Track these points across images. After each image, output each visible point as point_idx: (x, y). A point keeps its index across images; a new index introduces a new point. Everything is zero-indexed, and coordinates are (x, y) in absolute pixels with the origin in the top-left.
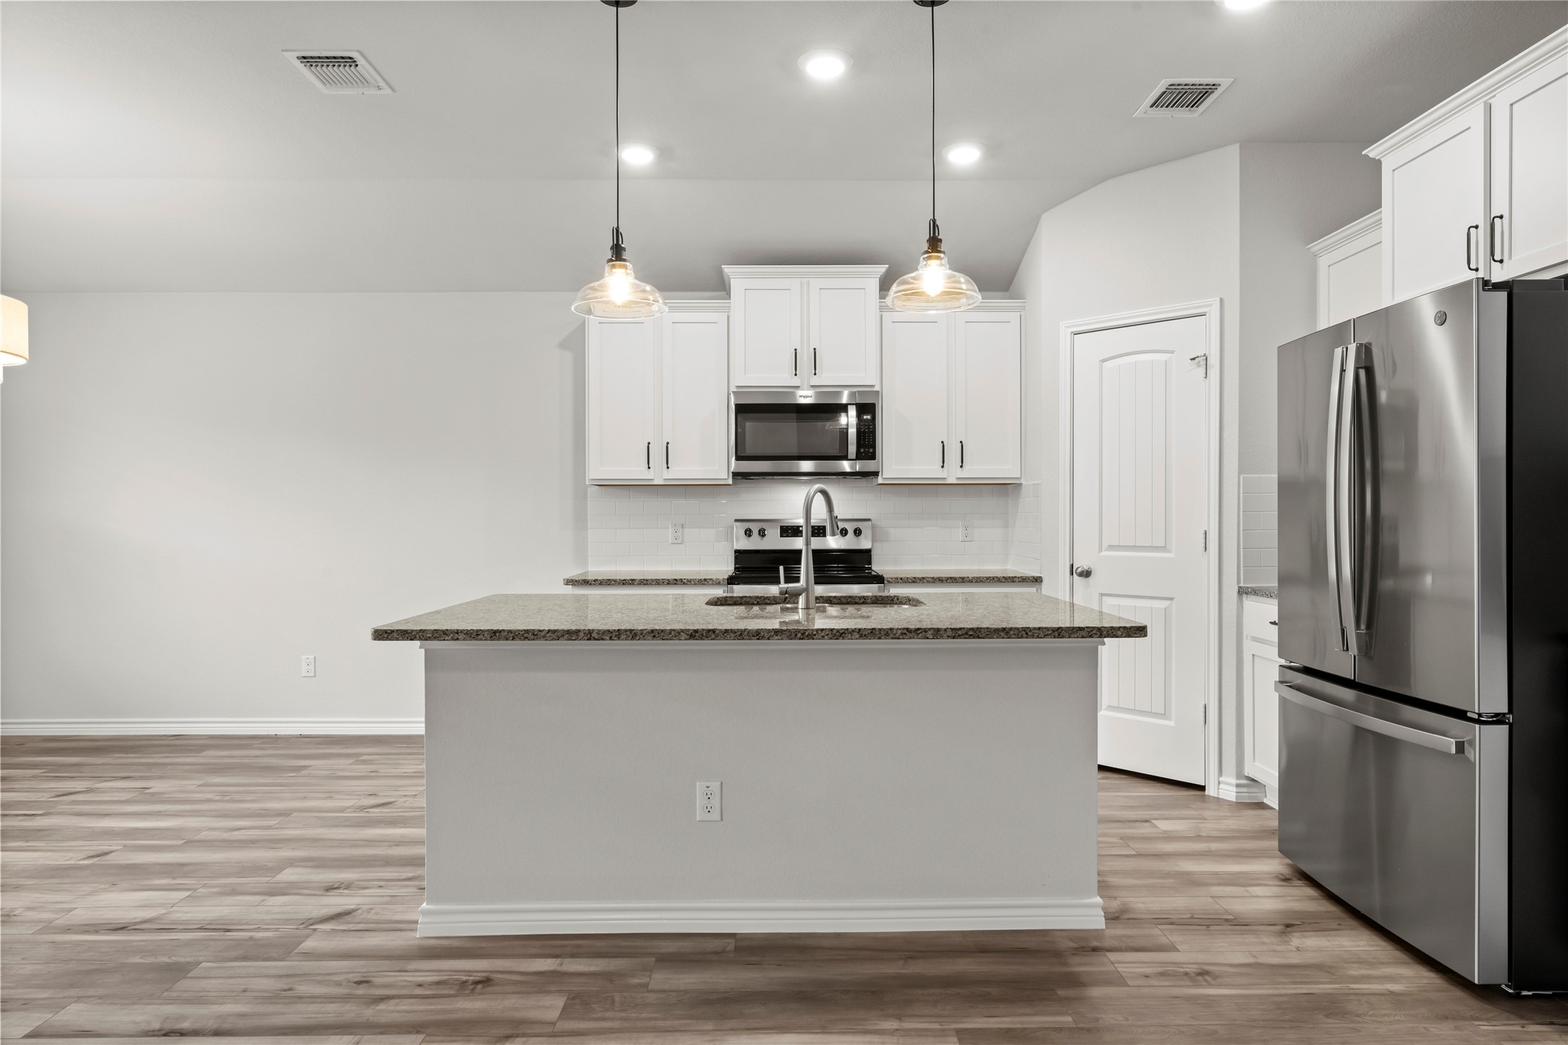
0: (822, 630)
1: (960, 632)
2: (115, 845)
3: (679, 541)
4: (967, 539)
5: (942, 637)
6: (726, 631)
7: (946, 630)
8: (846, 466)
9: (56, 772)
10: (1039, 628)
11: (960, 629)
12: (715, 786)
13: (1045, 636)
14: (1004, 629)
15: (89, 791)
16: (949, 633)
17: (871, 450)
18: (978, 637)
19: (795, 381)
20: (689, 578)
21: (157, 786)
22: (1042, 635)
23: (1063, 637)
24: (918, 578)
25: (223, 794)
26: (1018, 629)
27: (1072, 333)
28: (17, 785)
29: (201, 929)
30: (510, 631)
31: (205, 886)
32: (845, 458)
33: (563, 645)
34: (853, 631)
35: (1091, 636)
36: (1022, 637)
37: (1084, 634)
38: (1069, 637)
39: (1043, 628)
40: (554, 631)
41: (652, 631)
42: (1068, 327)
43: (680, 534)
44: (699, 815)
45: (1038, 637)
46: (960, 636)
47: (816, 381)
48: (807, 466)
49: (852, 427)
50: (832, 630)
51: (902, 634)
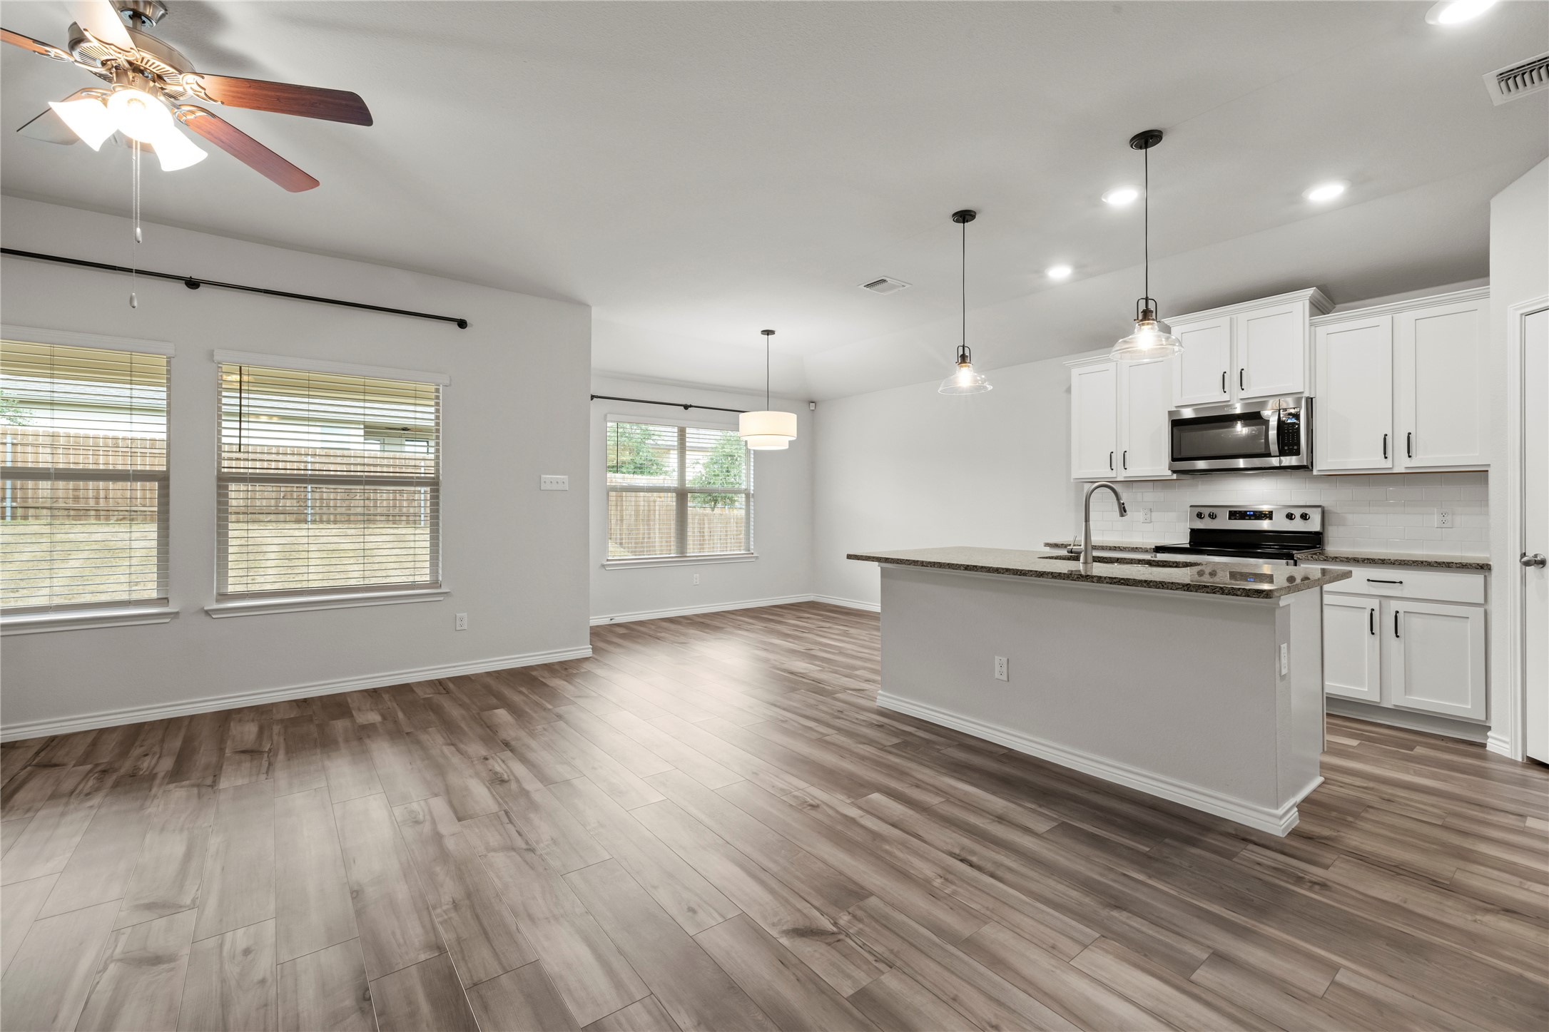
0: (1031, 571)
1: (1115, 580)
2: (817, 647)
3: (1148, 521)
4: (1444, 525)
5: (1103, 583)
6: (982, 567)
7: (1105, 578)
8: (1274, 462)
9: (827, 619)
10: (1172, 583)
11: (1115, 578)
12: (1005, 660)
13: (1177, 589)
14: (1146, 581)
15: (829, 628)
16: (1108, 580)
17: (1295, 447)
18: (1128, 585)
19: (1225, 397)
20: (1125, 546)
21: (852, 631)
22: (1174, 587)
23: (1191, 591)
24: (1331, 557)
25: (871, 639)
26: (1156, 582)
27: (1522, 314)
28: (810, 621)
29: (813, 680)
30: (892, 559)
31: (829, 668)
32: (1269, 455)
33: (912, 567)
34: (1049, 573)
35: (1214, 593)
36: (1159, 588)
37: (1209, 590)
38: (1196, 592)
39: (1175, 583)
40: (908, 560)
41: (949, 564)
42: (1516, 309)
43: (1149, 516)
44: (997, 675)
45: (1171, 589)
46: (1115, 583)
47: (1244, 395)
48: (1241, 463)
49: (1273, 430)
50: (1036, 571)
51: (1078, 578)
